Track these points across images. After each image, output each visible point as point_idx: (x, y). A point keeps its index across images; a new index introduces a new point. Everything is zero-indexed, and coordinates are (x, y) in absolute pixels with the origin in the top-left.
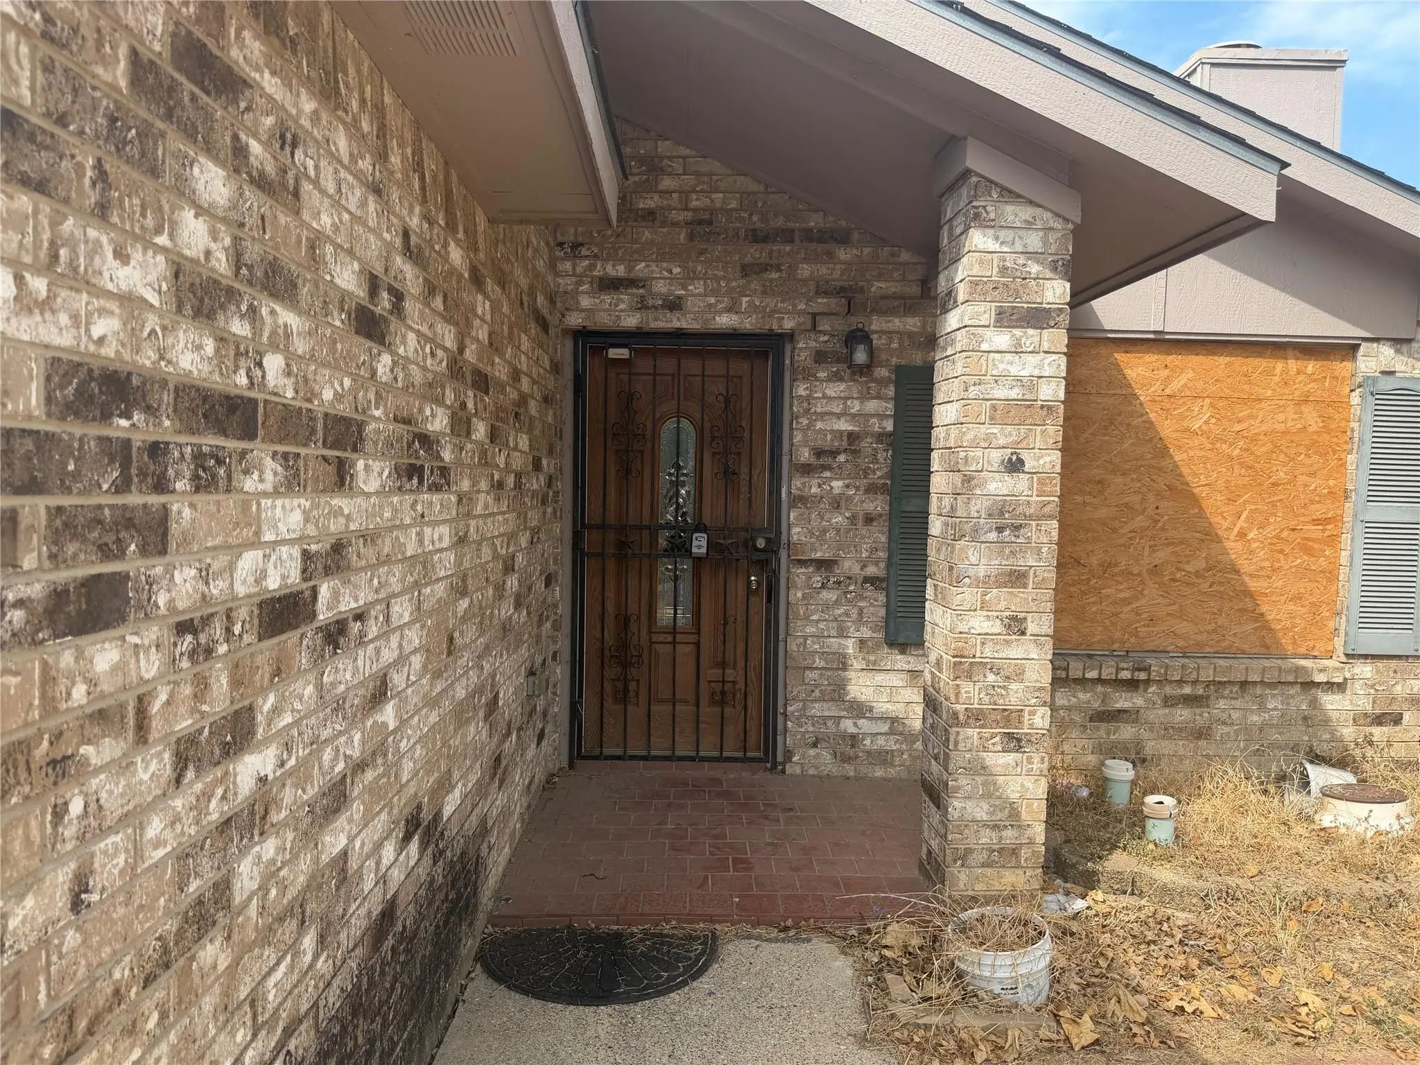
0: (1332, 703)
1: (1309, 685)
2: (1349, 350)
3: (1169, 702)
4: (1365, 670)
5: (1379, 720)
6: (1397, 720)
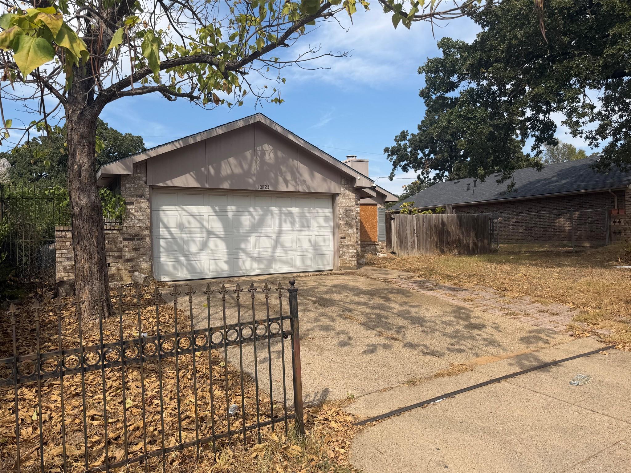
0: (377, 247)
1: (375, 245)
2: (376, 205)
4: (380, 243)
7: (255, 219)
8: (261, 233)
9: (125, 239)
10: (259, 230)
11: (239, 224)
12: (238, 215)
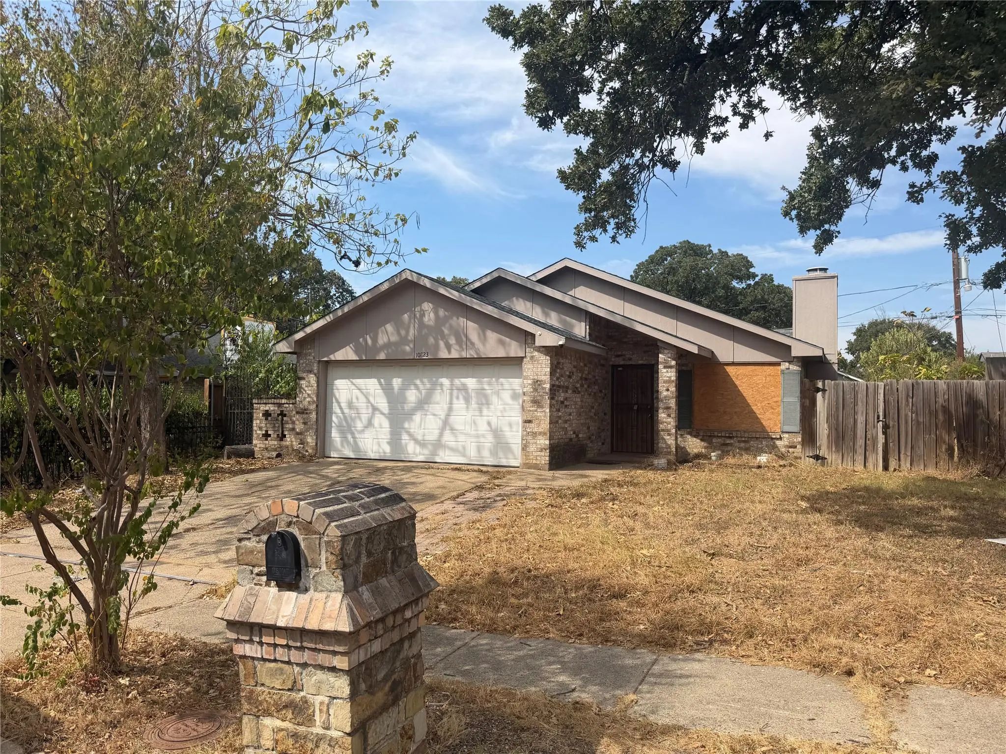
1: (772, 439)
2: (779, 364)
3: (739, 442)
4: (786, 435)
5: (791, 447)
6: (795, 447)
7: (421, 393)
8: (427, 411)
9: (297, 413)
10: (426, 406)
11: (404, 400)
12: (404, 388)
